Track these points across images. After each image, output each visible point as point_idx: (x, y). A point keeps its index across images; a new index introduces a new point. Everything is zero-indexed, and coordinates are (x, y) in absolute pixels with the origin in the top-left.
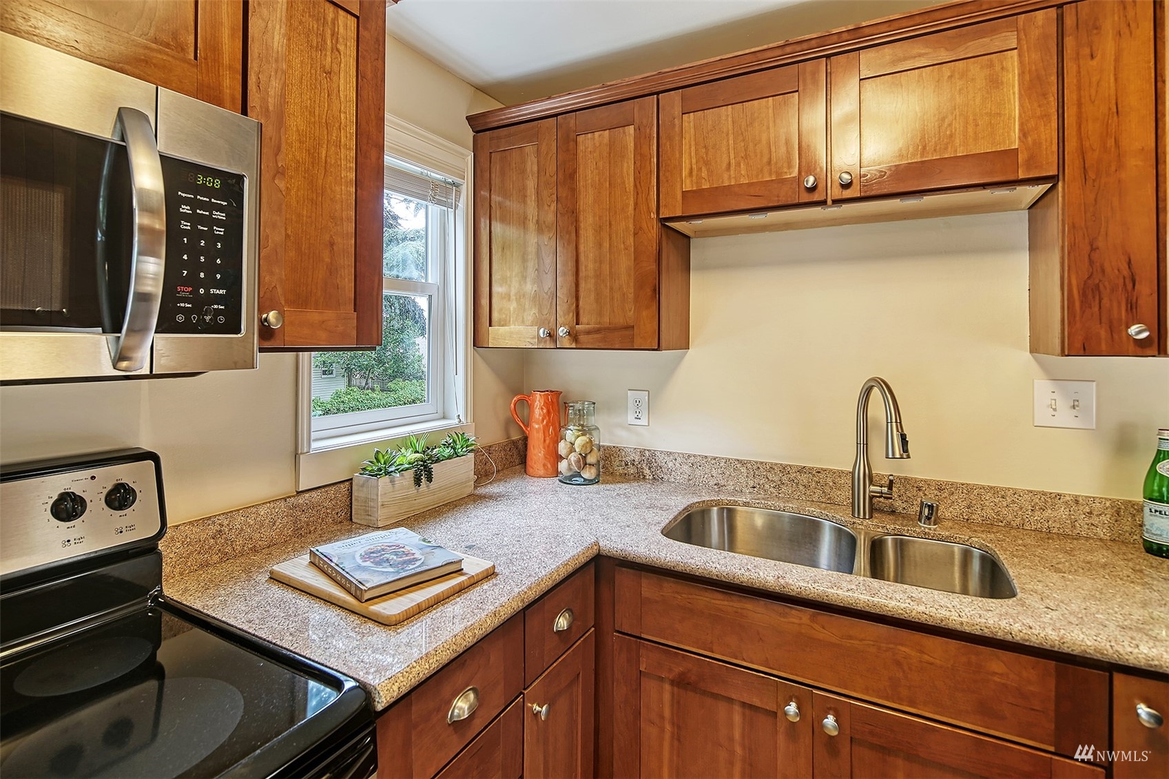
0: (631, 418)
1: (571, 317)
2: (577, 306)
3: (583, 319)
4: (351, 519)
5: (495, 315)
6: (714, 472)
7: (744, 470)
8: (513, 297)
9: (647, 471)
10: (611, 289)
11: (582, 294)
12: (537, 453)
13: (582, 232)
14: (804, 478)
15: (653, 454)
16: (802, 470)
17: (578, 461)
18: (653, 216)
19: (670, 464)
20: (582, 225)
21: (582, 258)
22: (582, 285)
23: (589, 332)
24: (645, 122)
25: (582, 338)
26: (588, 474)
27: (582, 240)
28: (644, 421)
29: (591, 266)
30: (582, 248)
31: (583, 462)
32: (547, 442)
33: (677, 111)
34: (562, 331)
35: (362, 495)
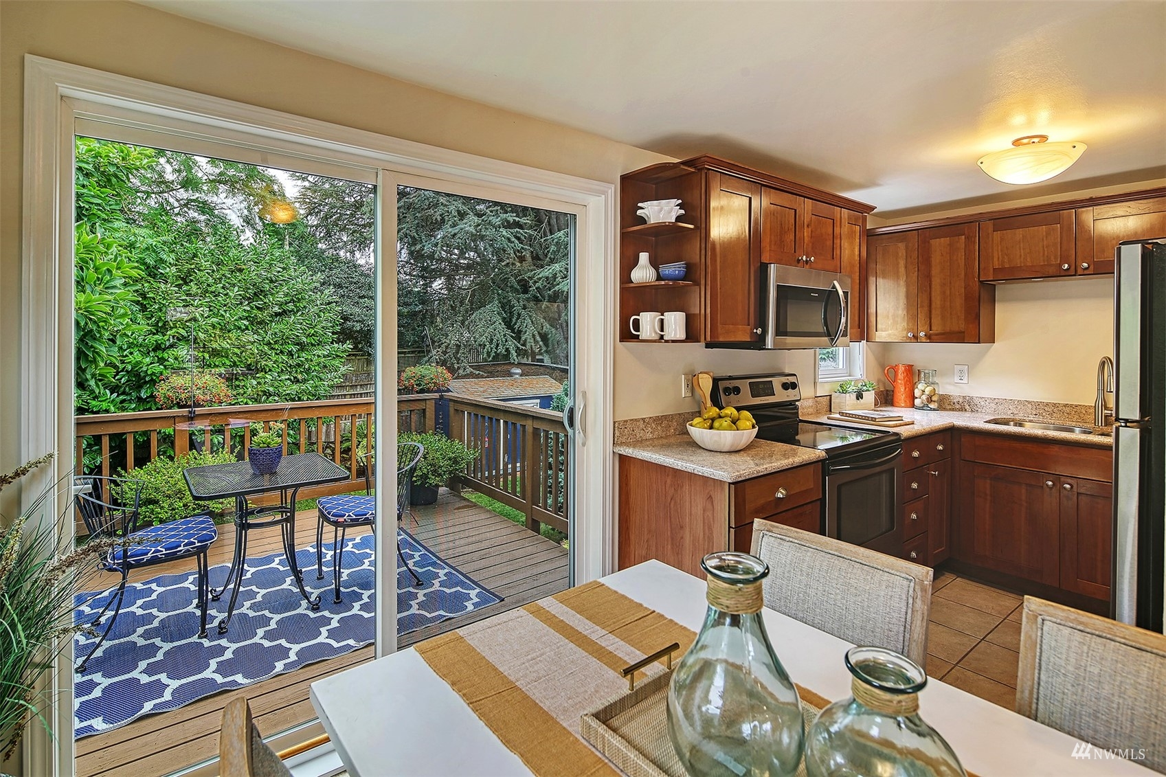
0: (957, 380)
1: (927, 327)
2: (930, 322)
3: (933, 328)
4: (830, 411)
5: (879, 326)
6: (1011, 407)
7: (1029, 406)
8: (890, 317)
9: (967, 407)
10: (951, 314)
11: (933, 316)
12: (901, 394)
13: (933, 286)
14: (1067, 410)
15: (972, 398)
16: (1066, 405)
17: (928, 398)
18: (976, 279)
19: (982, 403)
20: (933, 283)
21: (933, 299)
22: (933, 312)
23: (937, 335)
24: (971, 235)
25: (933, 337)
26: (932, 406)
27: (933, 290)
28: (965, 381)
29: (938, 303)
30: (933, 294)
31: (930, 400)
32: (907, 389)
33: (991, 230)
34: (922, 334)
35: (837, 401)
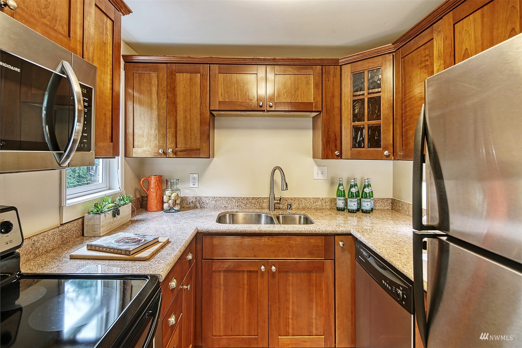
0: (191, 185)
1: (173, 145)
2: (176, 141)
3: (179, 146)
4: (83, 235)
5: (136, 143)
6: (224, 202)
7: (234, 200)
8: (145, 136)
9: (198, 205)
10: (191, 135)
11: (178, 136)
12: (153, 201)
13: (178, 112)
14: (254, 201)
15: (201, 198)
16: (253, 198)
17: (173, 203)
18: (208, 109)
19: (207, 201)
20: (178, 109)
21: (178, 122)
22: (178, 132)
23: (181, 151)
24: (204, 73)
25: (178, 153)
26: (176, 208)
27: (178, 115)
28: (196, 186)
29: (182, 125)
30: (178, 118)
31: (175, 203)
32: (158, 197)
33: (217, 72)
34: (170, 151)
